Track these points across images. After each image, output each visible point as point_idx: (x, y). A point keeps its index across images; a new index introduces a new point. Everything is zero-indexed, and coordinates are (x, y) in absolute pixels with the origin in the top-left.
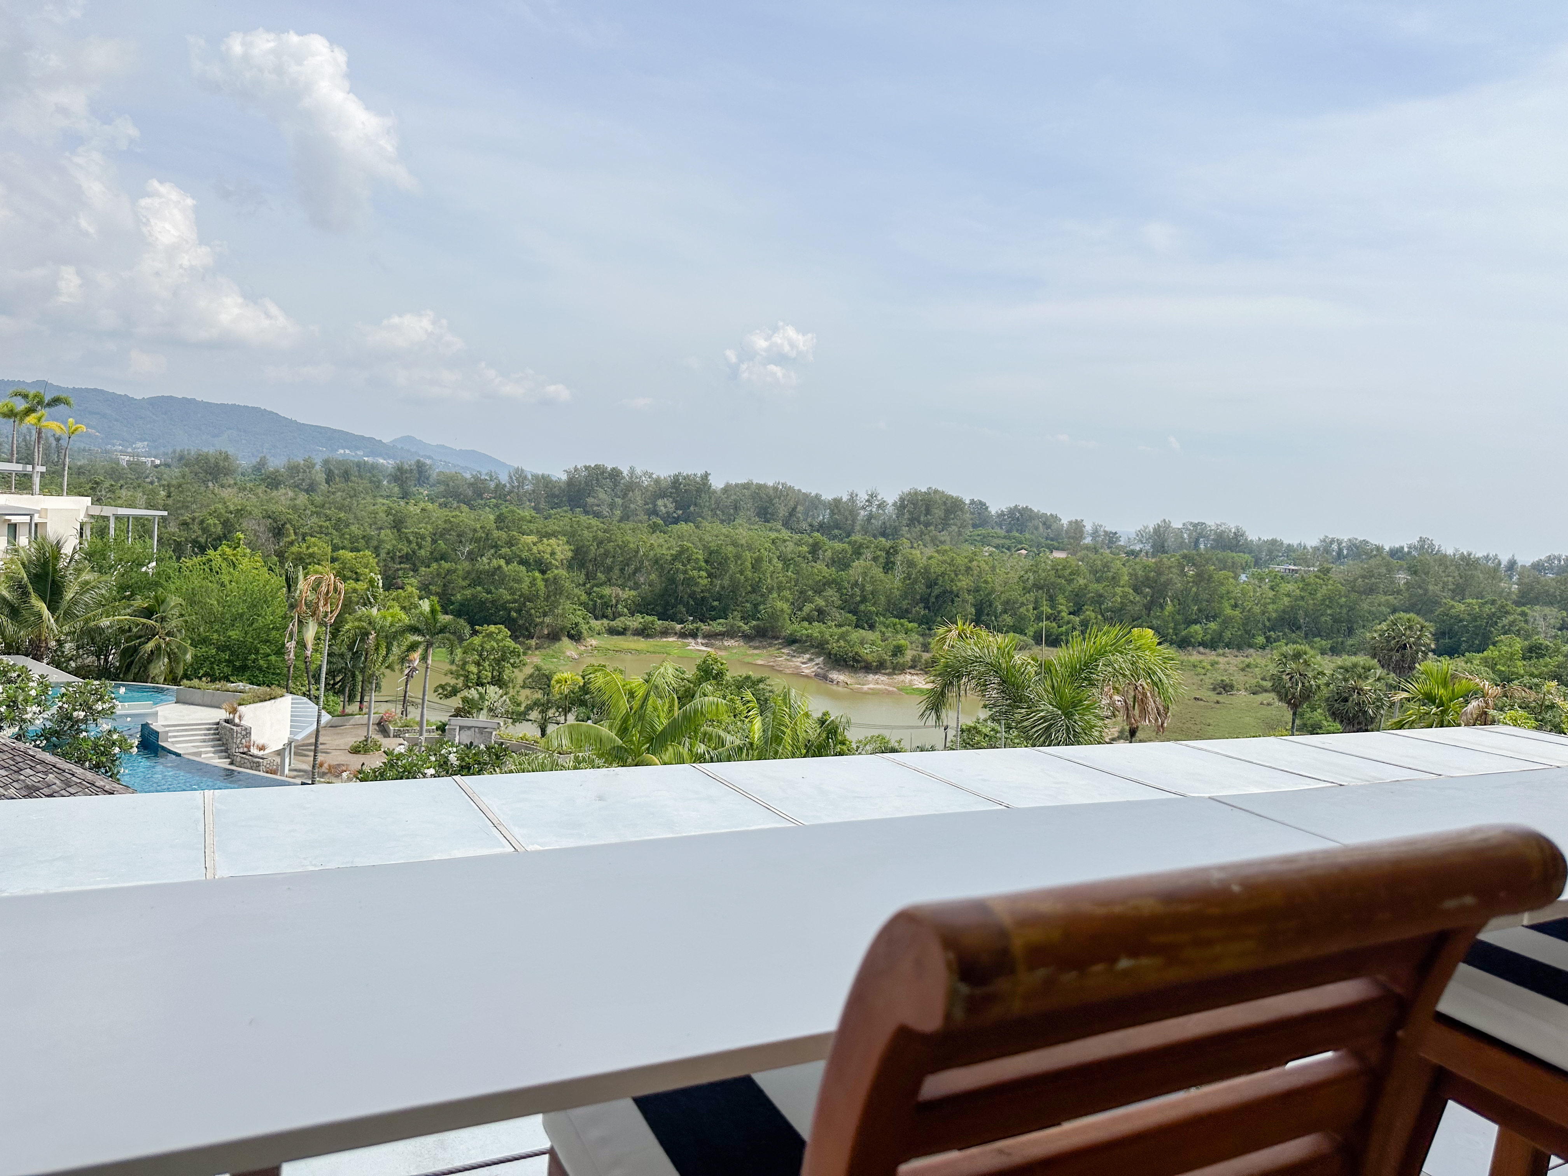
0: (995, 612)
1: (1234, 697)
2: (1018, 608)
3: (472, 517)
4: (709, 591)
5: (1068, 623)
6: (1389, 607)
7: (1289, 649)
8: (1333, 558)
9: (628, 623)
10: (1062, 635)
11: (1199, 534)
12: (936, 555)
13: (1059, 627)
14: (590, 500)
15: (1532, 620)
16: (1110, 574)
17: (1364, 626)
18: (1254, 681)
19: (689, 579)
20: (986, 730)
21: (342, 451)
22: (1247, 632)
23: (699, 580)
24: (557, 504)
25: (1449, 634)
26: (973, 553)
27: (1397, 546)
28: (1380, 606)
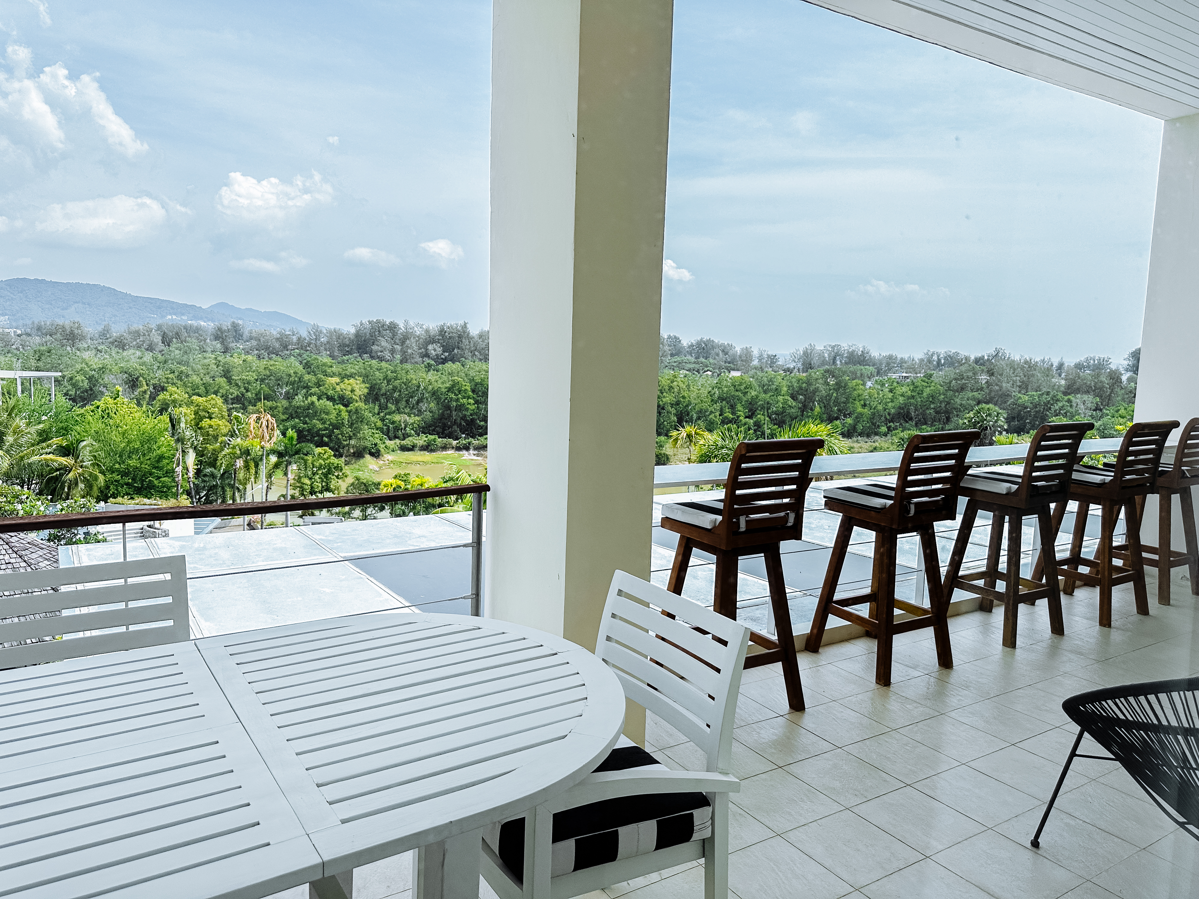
2: (709, 415)
3: (285, 365)
4: (476, 414)
5: (745, 424)
6: (975, 400)
7: (906, 435)
8: (934, 366)
9: (415, 442)
11: (836, 353)
14: (374, 348)
15: (1075, 405)
16: (774, 387)
17: (957, 415)
19: (460, 405)
21: (170, 317)
22: (874, 424)
23: (469, 406)
24: (348, 351)
25: (1017, 418)
26: (673, 376)
27: (980, 355)
28: (968, 400)
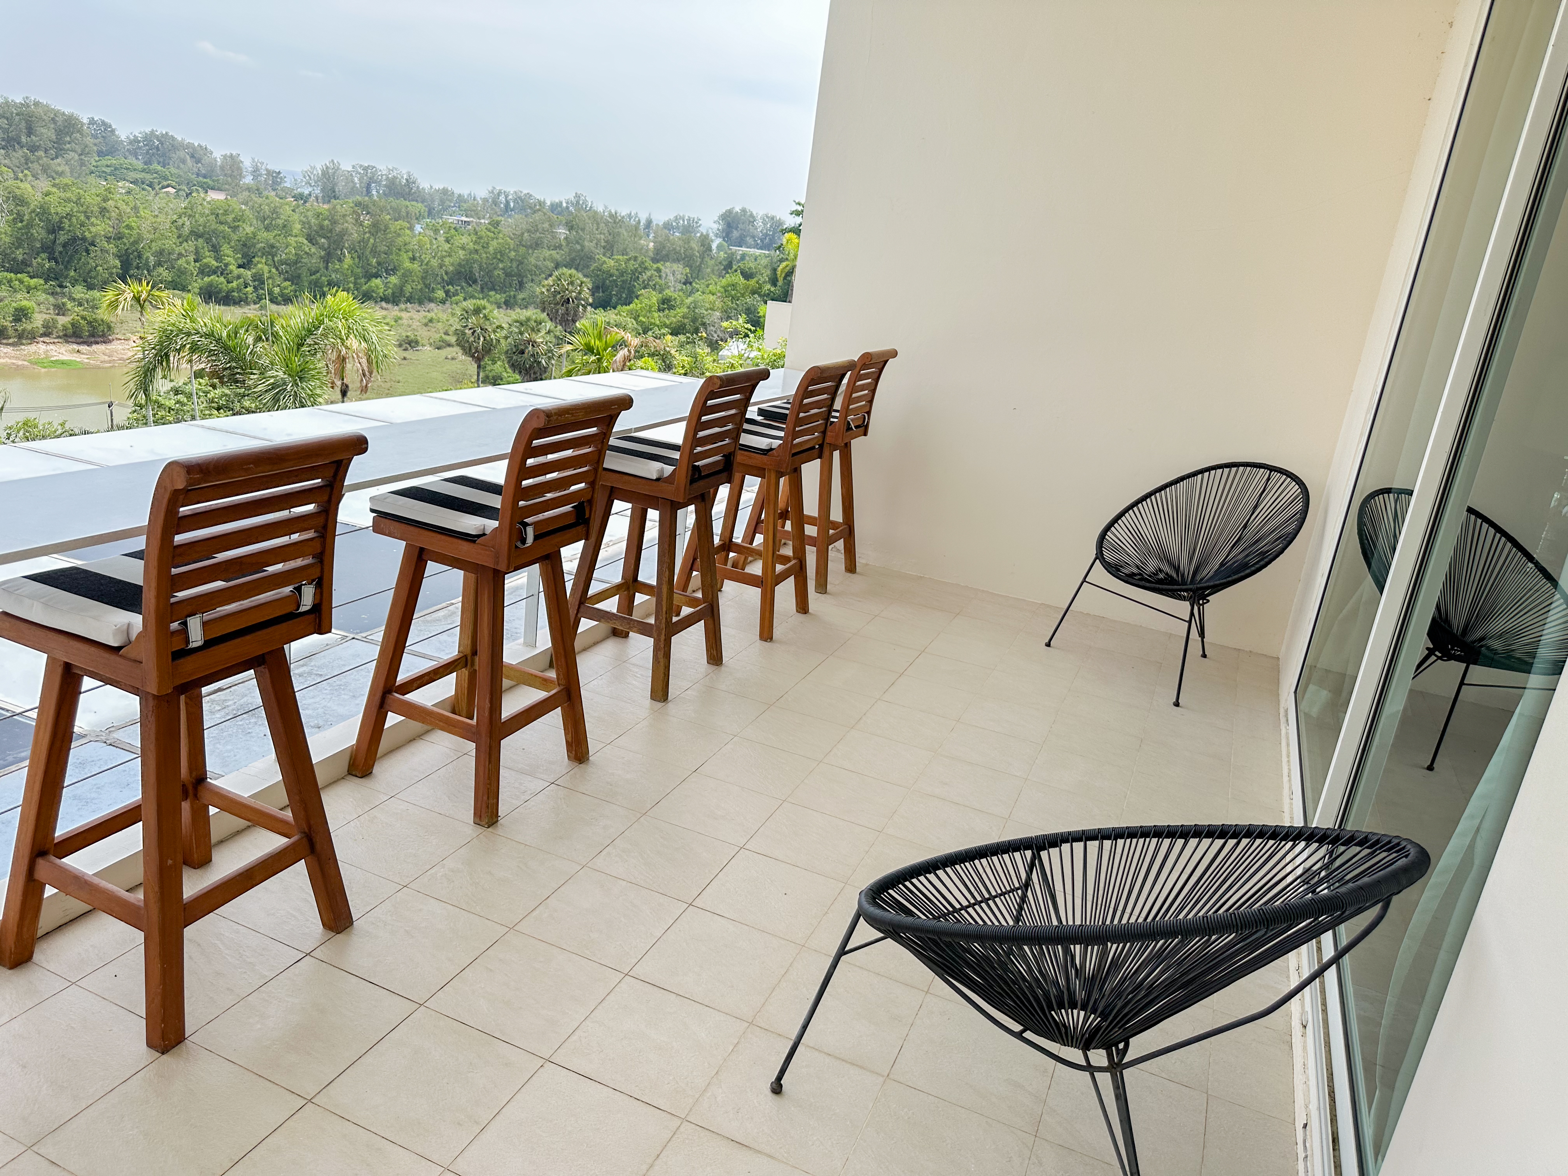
0: (147, 263)
1: (419, 353)
2: (176, 260)
5: (239, 277)
6: (552, 262)
7: (470, 304)
8: (501, 211)
10: (233, 291)
11: (370, 179)
12: (54, 190)
13: (228, 282)
15: (664, 275)
16: (280, 222)
17: (532, 280)
18: (438, 336)
20: (171, 403)
22: (427, 286)
25: (602, 288)
26: (106, 190)
27: (557, 201)
28: (544, 260)
